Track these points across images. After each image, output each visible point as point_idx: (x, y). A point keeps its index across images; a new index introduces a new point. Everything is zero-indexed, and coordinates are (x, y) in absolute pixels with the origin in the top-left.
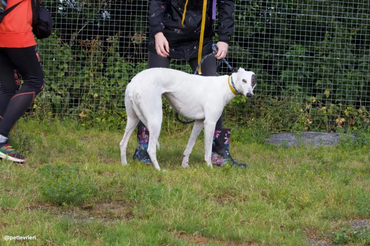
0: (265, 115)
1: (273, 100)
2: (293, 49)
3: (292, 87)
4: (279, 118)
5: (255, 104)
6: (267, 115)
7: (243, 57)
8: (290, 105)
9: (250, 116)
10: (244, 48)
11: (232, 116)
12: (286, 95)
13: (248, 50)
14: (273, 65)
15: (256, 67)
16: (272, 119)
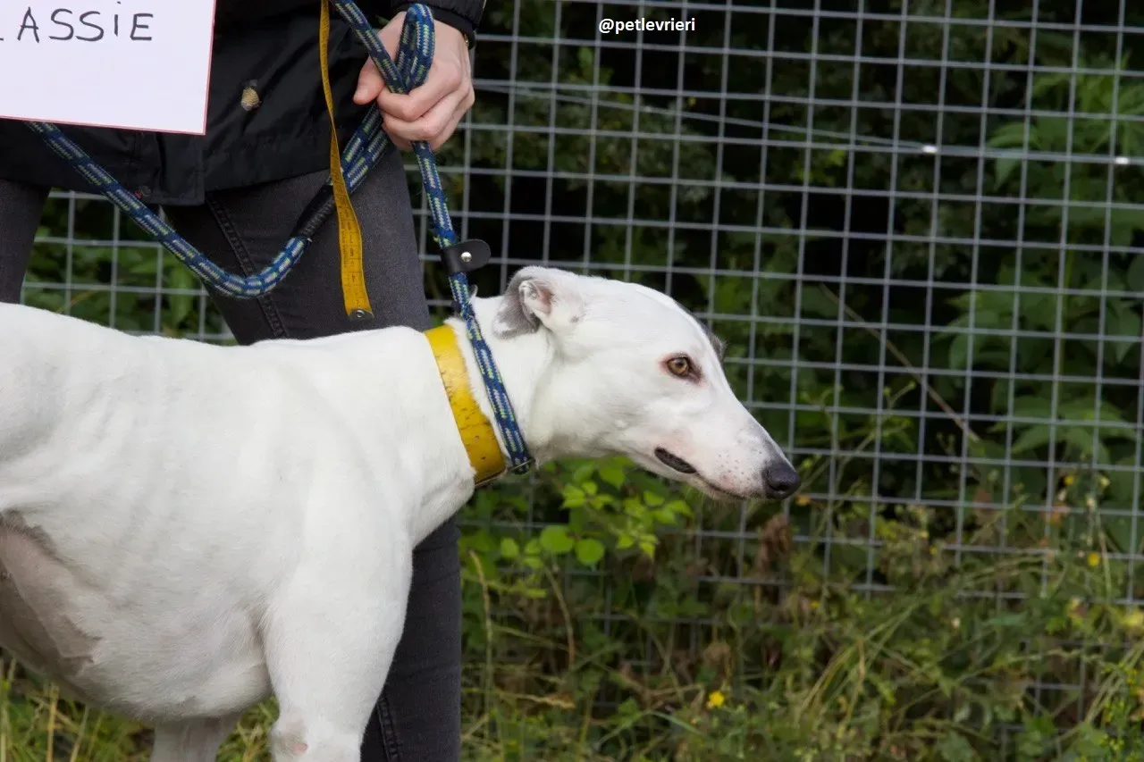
0: (824, 656)
1: (888, 529)
2: (1055, 97)
3: (1050, 423)
4: (947, 686)
5: (742, 566)
6: (842, 658)
7: (641, 170)
8: (1037, 578)
9: (694, 670)
10: (648, 100)
11: (547, 670)
12: (997, 488)
13: (676, 112)
14: (890, 236)
15: (742, 254)
16: (886, 690)
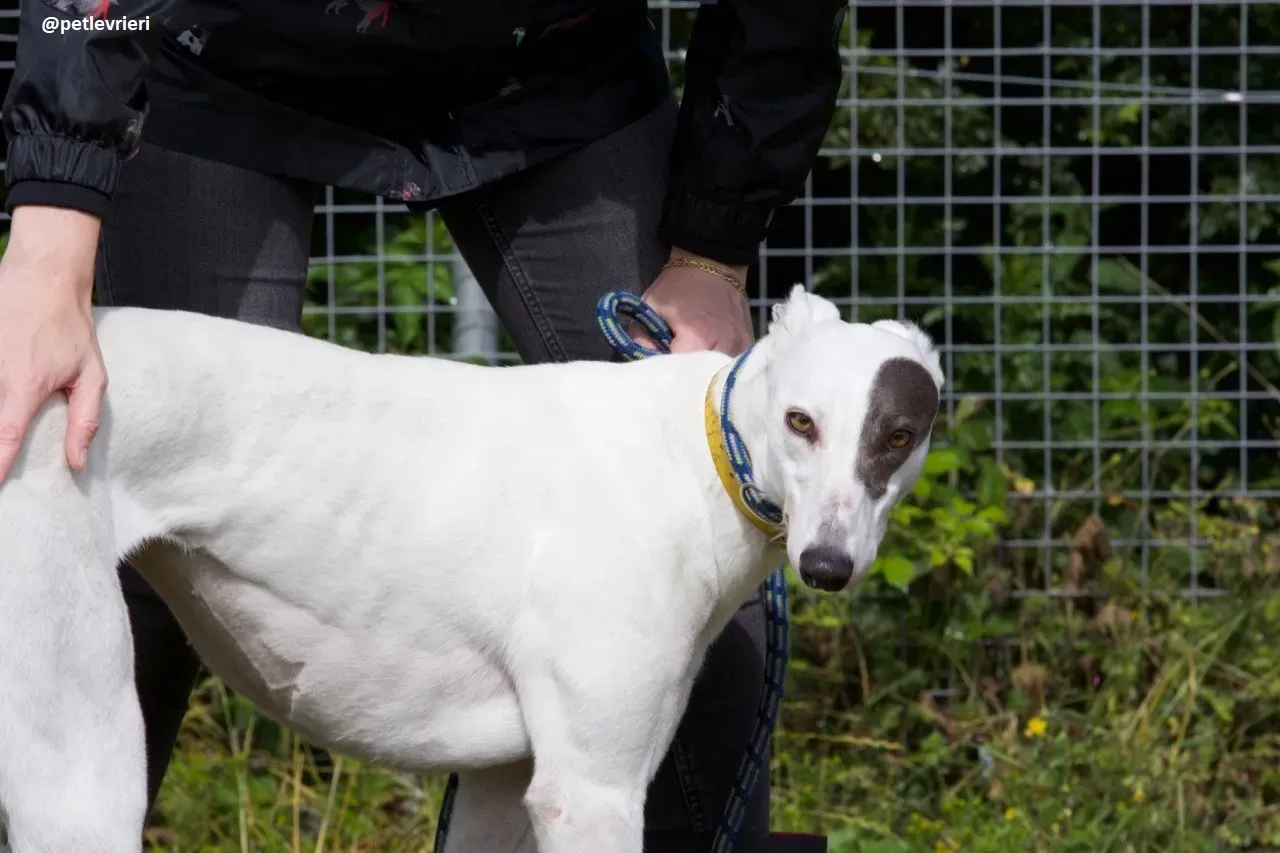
1: (1212, 526)
5: (1050, 576)
6: (1170, 671)
7: (911, 141)
9: (1003, 697)
10: (913, 62)
11: (839, 706)
13: (947, 73)
14: (1194, 198)
15: (1029, 228)
16: (1222, 707)
